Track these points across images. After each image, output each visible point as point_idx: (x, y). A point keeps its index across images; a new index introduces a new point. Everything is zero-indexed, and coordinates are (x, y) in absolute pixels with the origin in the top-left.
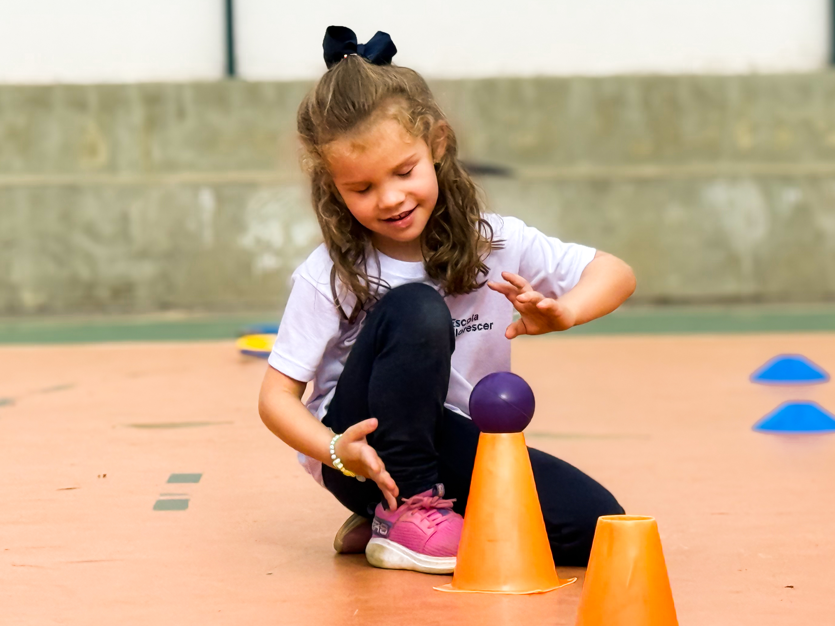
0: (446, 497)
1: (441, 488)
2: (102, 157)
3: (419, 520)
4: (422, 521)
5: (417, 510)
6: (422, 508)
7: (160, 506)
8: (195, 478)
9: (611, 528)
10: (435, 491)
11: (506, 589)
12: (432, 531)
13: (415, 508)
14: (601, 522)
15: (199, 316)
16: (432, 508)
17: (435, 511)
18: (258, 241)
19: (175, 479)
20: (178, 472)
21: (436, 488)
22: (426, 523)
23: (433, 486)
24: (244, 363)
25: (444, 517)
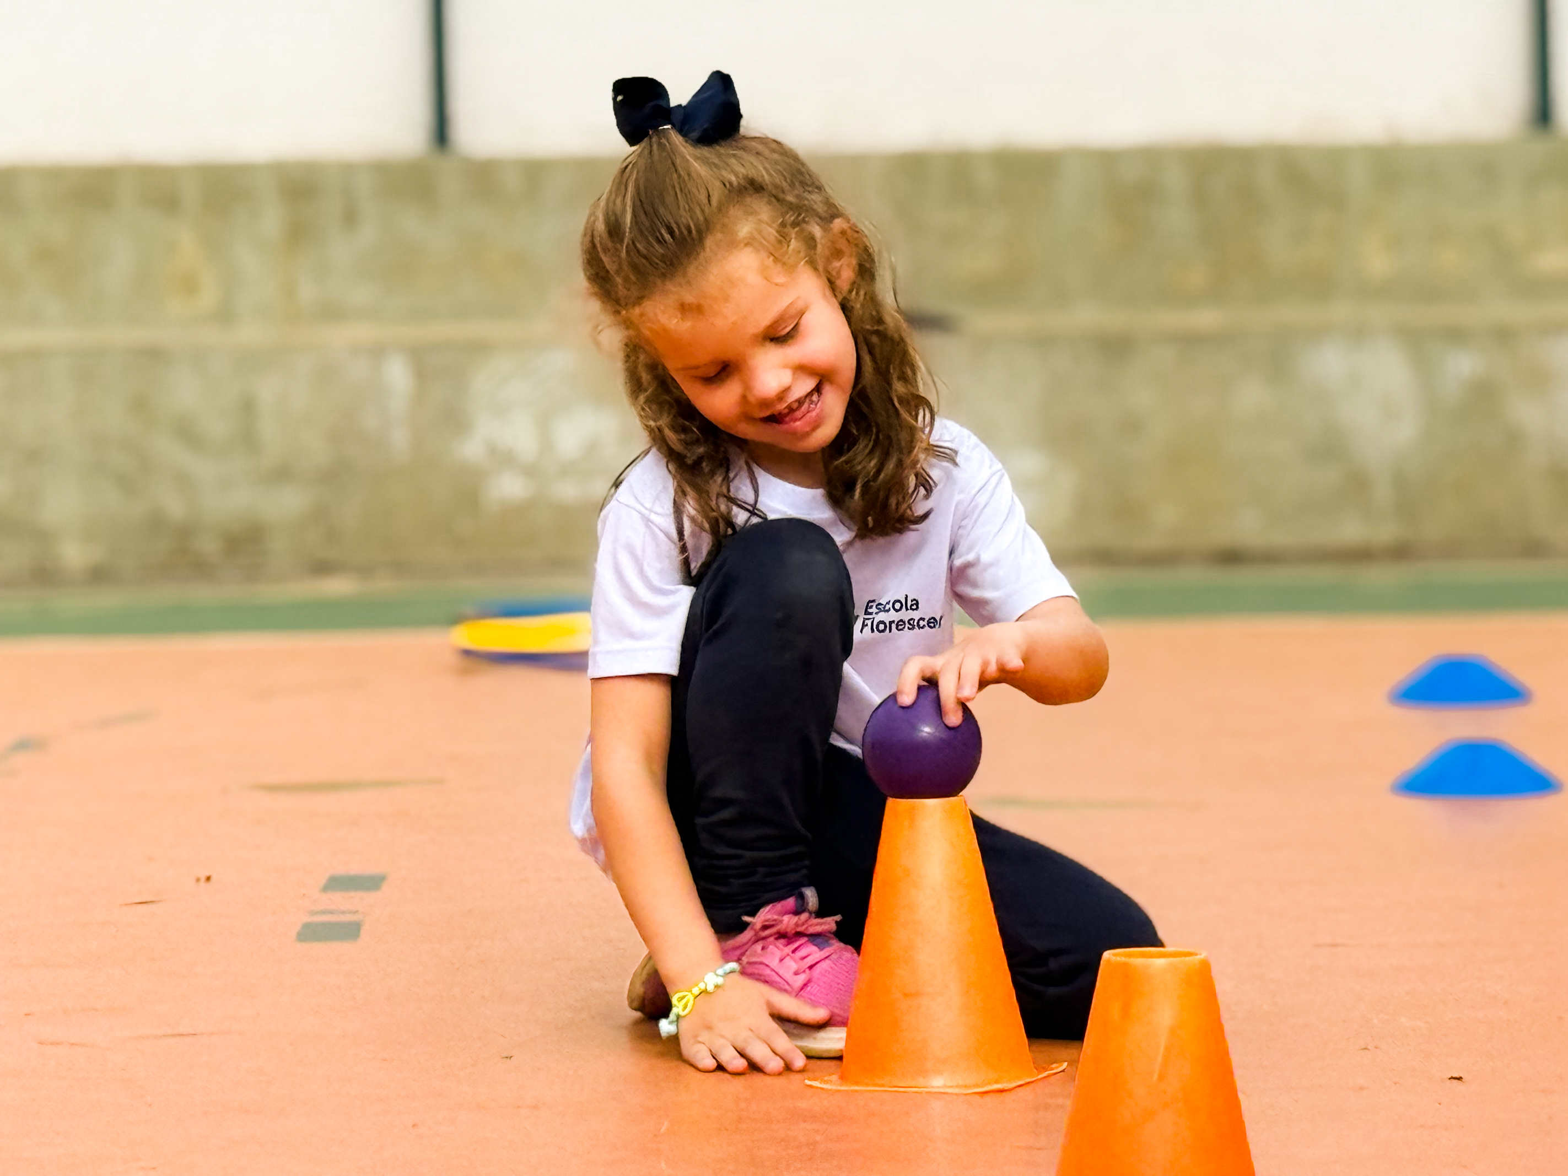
0: (821, 913)
1: (811, 895)
2: (209, 296)
3: (777, 960)
4: (781, 960)
5: (772, 939)
6: (781, 935)
7: (310, 933)
8: (372, 883)
9: (1125, 971)
10: (800, 902)
11: (938, 1082)
12: (801, 979)
13: (771, 935)
14: (1108, 961)
15: (384, 585)
16: (799, 935)
17: (804, 940)
18: (493, 450)
19: (337, 883)
20: (341, 870)
21: (802, 897)
22: (791, 965)
23: (796, 892)
24: (464, 672)
25: (822, 953)
